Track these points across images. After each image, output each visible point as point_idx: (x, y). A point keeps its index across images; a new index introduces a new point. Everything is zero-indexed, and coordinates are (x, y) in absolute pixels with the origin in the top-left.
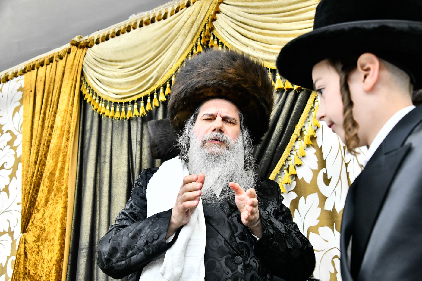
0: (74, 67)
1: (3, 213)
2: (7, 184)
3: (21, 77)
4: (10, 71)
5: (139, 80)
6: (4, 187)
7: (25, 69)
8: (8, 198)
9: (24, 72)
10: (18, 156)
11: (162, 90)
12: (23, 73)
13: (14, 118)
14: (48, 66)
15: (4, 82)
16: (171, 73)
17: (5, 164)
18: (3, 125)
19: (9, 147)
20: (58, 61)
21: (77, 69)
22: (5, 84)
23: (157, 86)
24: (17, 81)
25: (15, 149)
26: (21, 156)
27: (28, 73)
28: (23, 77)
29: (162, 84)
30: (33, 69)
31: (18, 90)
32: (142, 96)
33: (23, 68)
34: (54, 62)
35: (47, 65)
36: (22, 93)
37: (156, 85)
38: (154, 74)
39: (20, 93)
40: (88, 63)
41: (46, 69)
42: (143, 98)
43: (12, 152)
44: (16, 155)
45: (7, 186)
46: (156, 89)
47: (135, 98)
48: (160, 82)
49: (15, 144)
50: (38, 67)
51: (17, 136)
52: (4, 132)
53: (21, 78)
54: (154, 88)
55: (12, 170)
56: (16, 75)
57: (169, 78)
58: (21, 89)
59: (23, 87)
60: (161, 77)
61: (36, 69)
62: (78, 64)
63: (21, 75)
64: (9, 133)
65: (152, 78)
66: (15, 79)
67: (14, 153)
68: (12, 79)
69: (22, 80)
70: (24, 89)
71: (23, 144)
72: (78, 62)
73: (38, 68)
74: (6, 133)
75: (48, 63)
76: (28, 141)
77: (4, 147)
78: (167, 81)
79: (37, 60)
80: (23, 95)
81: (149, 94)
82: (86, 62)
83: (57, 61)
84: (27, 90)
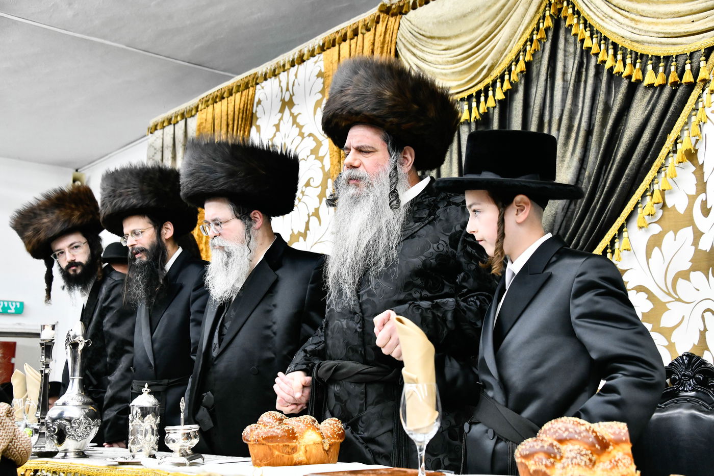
0: (386, 46)
1: (316, 243)
2: (316, 207)
3: (319, 57)
4: (306, 47)
5: (469, 69)
6: (314, 211)
7: (324, 44)
8: (320, 225)
9: (323, 49)
10: (327, 169)
11: (498, 84)
12: (321, 52)
13: (315, 116)
14: (352, 41)
15: (299, 64)
16: (510, 59)
17: (312, 180)
18: (303, 126)
19: (313, 157)
20: (365, 34)
21: (389, 48)
22: (300, 66)
23: (492, 78)
24: (316, 62)
25: (321, 159)
26: (329, 170)
27: (328, 51)
28: (322, 56)
29: (499, 75)
30: (334, 45)
31: (318, 76)
32: (473, 91)
33: (321, 44)
34: (360, 36)
35: (351, 39)
36: (323, 79)
37: (491, 76)
38: (488, 62)
39: (321, 80)
40: (403, 39)
41: (350, 46)
42: (474, 94)
43: (318, 163)
44: (323, 168)
45: (317, 210)
46: (491, 83)
47: (465, 95)
48: (496, 73)
49: (321, 154)
50: (340, 42)
51: (323, 143)
52: (305, 135)
53: (320, 59)
54: (489, 81)
55: (320, 188)
56: (312, 54)
57: (509, 65)
58: (320, 75)
59: (323, 71)
60: (497, 65)
61: (337, 46)
62: (390, 40)
63: (319, 54)
64: (311, 138)
65: (485, 67)
66: (312, 59)
67: (321, 166)
68: (308, 59)
69: (321, 60)
70: (325, 75)
71: (330, 155)
72: (390, 38)
73: (339, 44)
74: (308, 137)
75: (352, 37)
76: (336, 151)
77: (308, 156)
78: (505, 71)
79: (338, 32)
80: (324, 83)
81: (483, 89)
82: (401, 39)
83: (363, 34)
84: (329, 76)
